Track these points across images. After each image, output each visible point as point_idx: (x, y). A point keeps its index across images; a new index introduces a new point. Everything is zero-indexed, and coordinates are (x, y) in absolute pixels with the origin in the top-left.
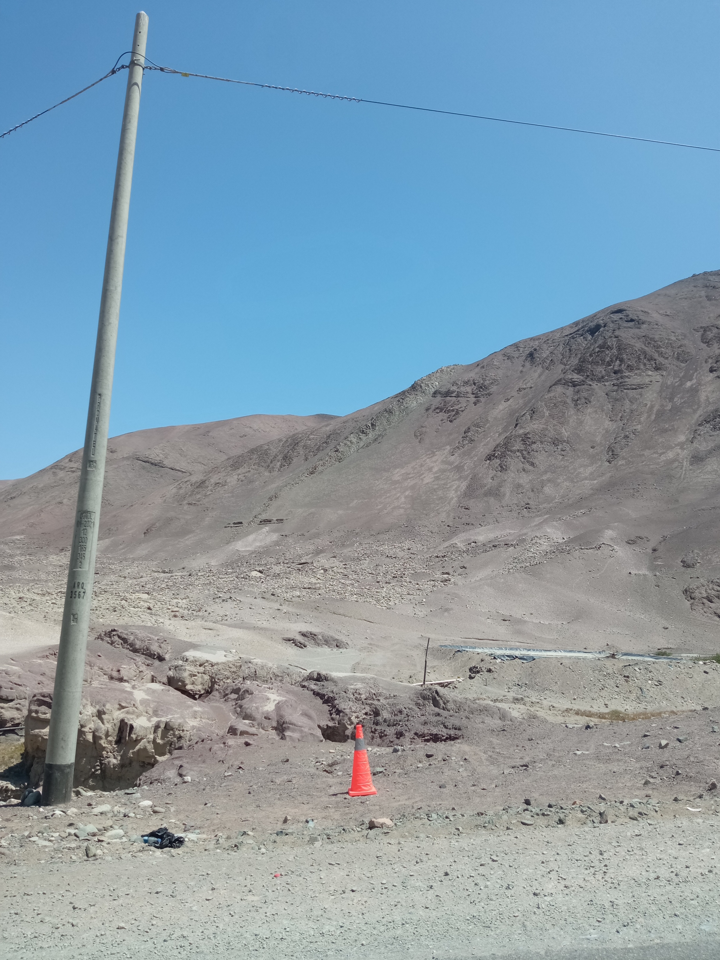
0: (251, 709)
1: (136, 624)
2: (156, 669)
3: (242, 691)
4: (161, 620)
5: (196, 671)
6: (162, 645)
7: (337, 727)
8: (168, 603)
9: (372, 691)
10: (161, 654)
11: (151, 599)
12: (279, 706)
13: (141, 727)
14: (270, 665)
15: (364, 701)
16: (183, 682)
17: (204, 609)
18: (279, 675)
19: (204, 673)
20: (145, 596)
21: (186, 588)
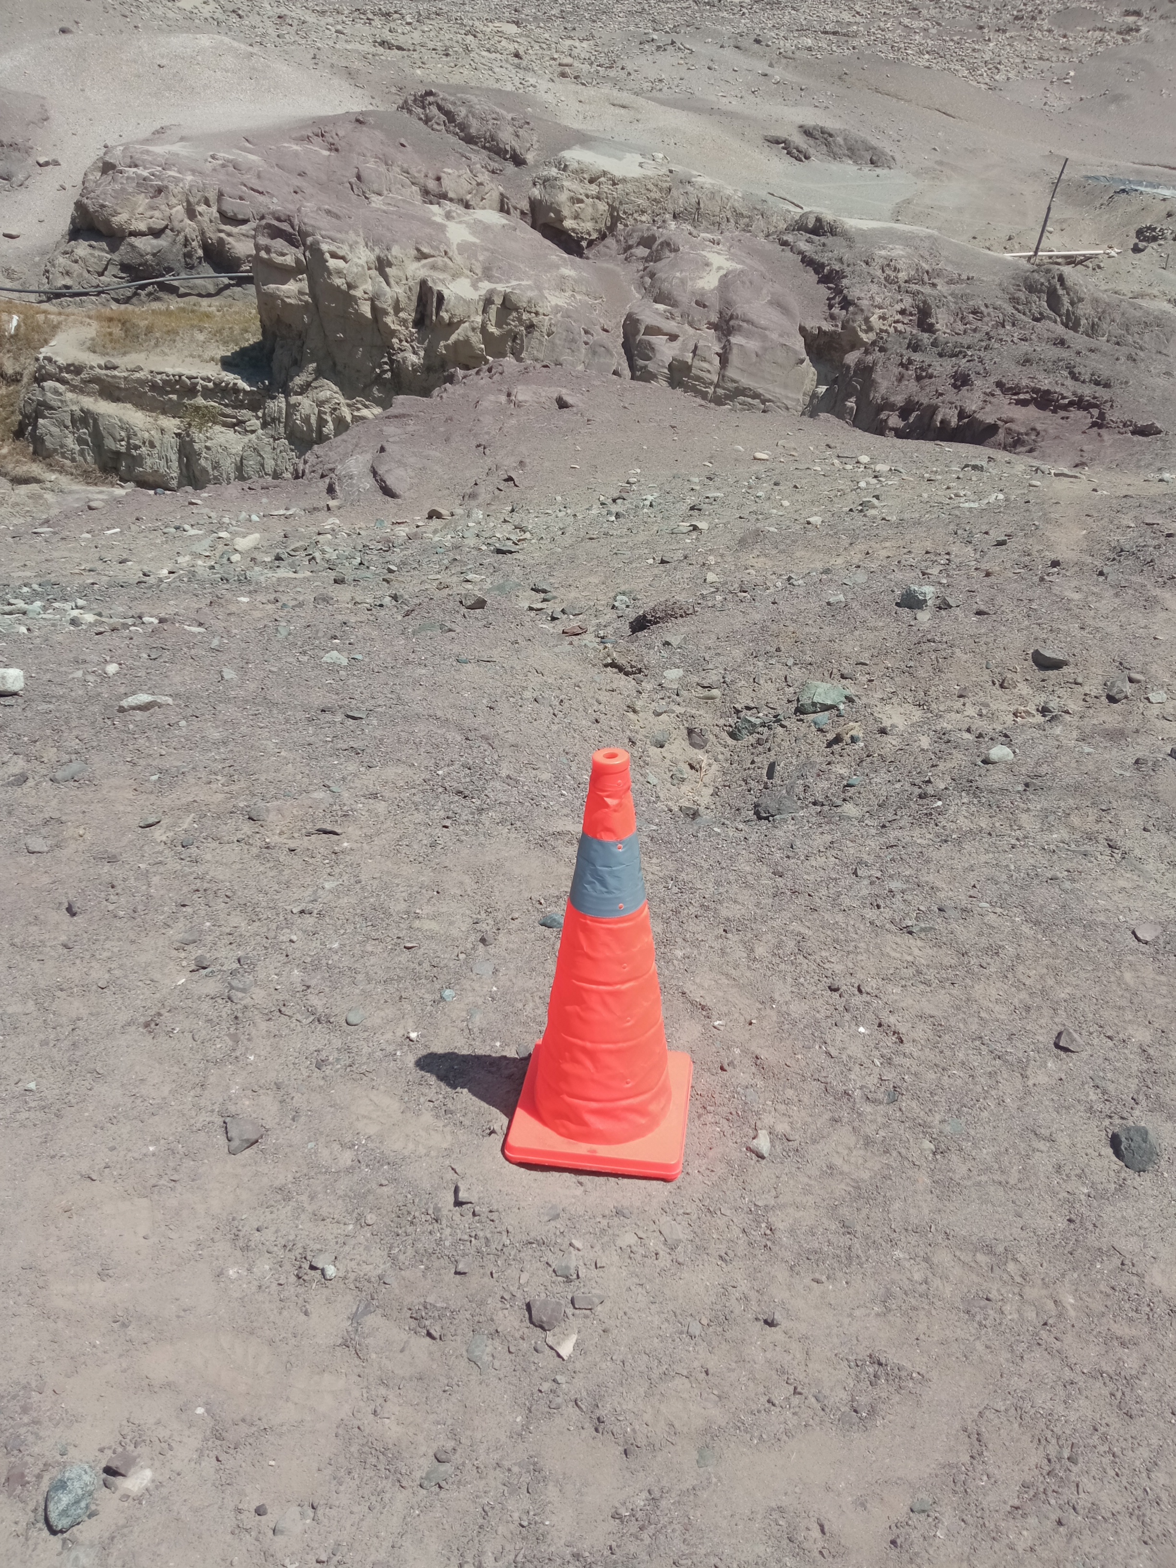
0: (671, 283)
1: (485, 85)
2: (509, 180)
3: (658, 242)
4: (532, 81)
5: (582, 191)
6: (521, 132)
7: (840, 334)
8: (553, 46)
9: (924, 265)
10: (518, 151)
11: (521, 35)
12: (725, 282)
13: (459, 298)
14: (729, 191)
15: (903, 285)
16: (558, 212)
17: (619, 64)
18: (745, 213)
19: (598, 198)
20: (512, 29)
21: (594, 18)
